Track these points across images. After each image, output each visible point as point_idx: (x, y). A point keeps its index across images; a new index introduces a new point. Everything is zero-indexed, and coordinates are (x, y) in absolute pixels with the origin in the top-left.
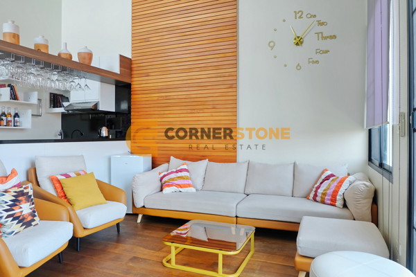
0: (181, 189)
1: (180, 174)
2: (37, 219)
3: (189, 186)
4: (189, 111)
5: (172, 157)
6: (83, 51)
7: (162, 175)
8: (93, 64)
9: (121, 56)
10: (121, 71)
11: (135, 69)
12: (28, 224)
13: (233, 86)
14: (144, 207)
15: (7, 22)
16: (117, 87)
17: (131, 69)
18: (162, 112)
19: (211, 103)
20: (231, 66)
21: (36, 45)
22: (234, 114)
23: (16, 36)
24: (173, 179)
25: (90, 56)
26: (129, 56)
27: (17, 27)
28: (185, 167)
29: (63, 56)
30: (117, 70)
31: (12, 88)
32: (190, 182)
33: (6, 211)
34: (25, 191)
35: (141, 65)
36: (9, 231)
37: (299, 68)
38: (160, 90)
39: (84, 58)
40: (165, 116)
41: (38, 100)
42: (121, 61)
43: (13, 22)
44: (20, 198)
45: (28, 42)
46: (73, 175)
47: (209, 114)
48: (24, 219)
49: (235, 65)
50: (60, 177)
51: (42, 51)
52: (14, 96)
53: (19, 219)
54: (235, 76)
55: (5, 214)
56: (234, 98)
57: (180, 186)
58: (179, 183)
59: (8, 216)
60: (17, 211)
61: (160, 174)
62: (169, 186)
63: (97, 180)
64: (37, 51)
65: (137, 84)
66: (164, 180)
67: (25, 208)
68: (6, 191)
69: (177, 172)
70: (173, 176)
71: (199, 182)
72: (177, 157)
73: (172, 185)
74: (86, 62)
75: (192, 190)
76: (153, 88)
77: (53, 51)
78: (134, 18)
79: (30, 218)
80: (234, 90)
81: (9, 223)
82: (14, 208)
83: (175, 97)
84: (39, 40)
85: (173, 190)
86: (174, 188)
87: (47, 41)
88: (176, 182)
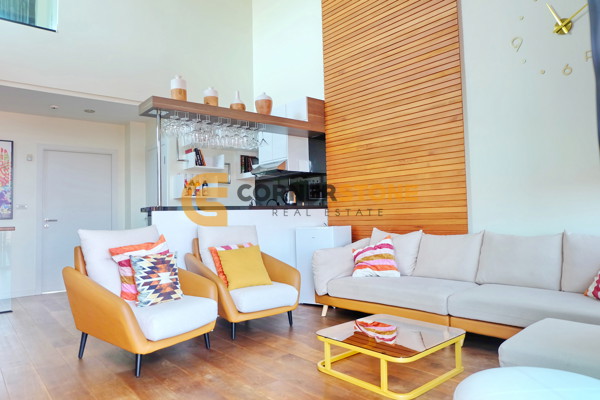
0: (377, 273)
1: (378, 251)
2: (179, 292)
3: (391, 268)
4: (398, 163)
5: (375, 229)
6: (260, 99)
7: (355, 253)
8: (274, 113)
9: (310, 99)
10: (309, 118)
11: (328, 114)
12: (167, 296)
13: (459, 118)
14: (327, 294)
15: (174, 78)
16: (310, 138)
17: (324, 115)
18: (363, 168)
19: (428, 147)
20: (453, 89)
21: (206, 99)
22: (462, 160)
23: (183, 92)
24: (368, 258)
25: (269, 103)
26: (321, 97)
27: (183, 82)
28: (388, 241)
29: (234, 107)
30: (304, 117)
31: (197, 152)
32: (392, 263)
33: (144, 278)
34: (167, 259)
35: (336, 106)
36: (145, 300)
37: (567, 71)
38: (360, 137)
39: (262, 107)
40: (367, 172)
41: (226, 164)
42: (309, 105)
43: (180, 77)
44: (159, 266)
45: (195, 97)
46: (234, 247)
47: (425, 164)
48: (161, 289)
49: (460, 86)
50: (219, 249)
51: (211, 104)
52: (200, 162)
53: (156, 288)
54: (460, 102)
55: (143, 281)
56: (460, 136)
57: (375, 267)
58: (376, 264)
59: (145, 284)
60: (154, 279)
61: (354, 250)
62: (361, 267)
63: (262, 254)
64: (207, 105)
65: (332, 133)
66: (359, 258)
67: (165, 278)
68: (146, 257)
69: (375, 248)
70: (368, 254)
71: (407, 263)
72: (381, 228)
73: (365, 267)
74: (265, 111)
75: (396, 274)
76: (351, 135)
77: (224, 103)
78: (326, 47)
79: (168, 290)
80: (459, 123)
81: (145, 291)
82: (151, 275)
83: (379, 145)
84: (208, 93)
85: (368, 274)
86: (368, 271)
87: (216, 92)
88: (371, 262)
